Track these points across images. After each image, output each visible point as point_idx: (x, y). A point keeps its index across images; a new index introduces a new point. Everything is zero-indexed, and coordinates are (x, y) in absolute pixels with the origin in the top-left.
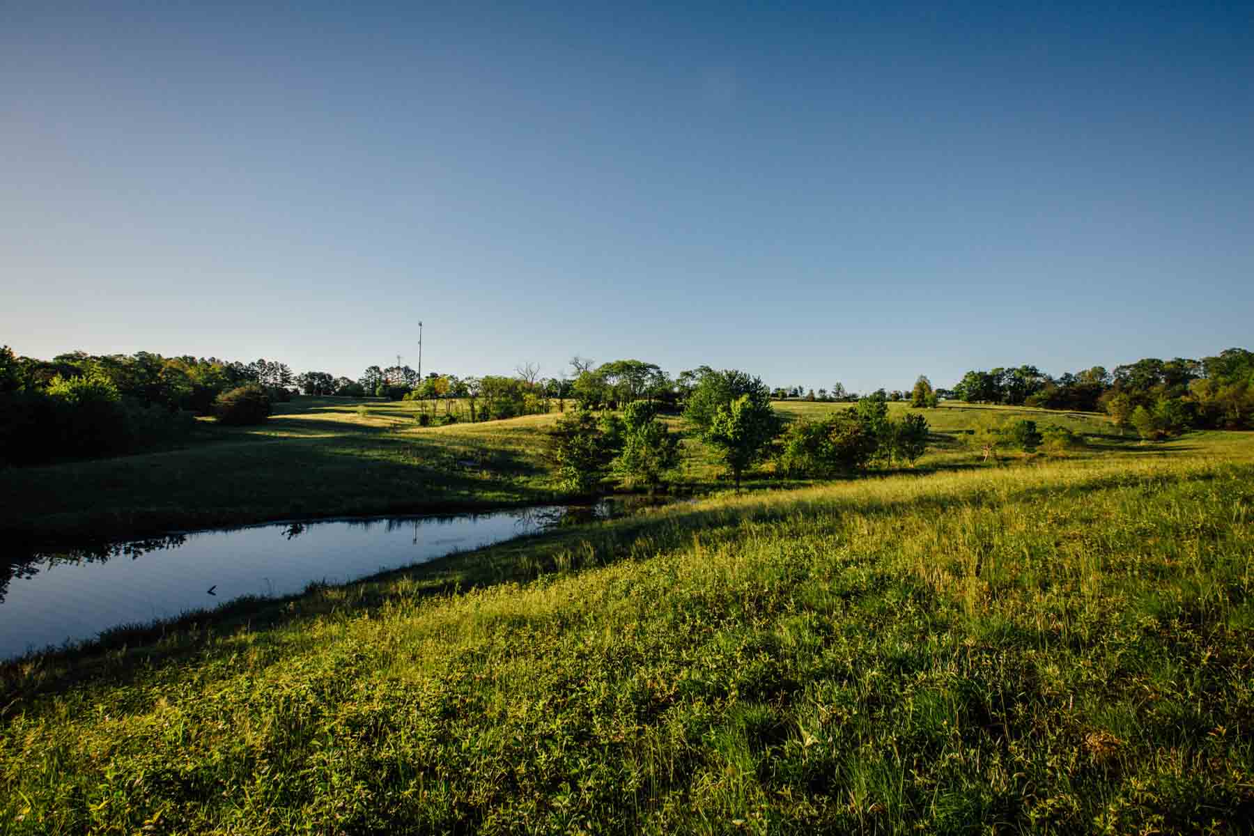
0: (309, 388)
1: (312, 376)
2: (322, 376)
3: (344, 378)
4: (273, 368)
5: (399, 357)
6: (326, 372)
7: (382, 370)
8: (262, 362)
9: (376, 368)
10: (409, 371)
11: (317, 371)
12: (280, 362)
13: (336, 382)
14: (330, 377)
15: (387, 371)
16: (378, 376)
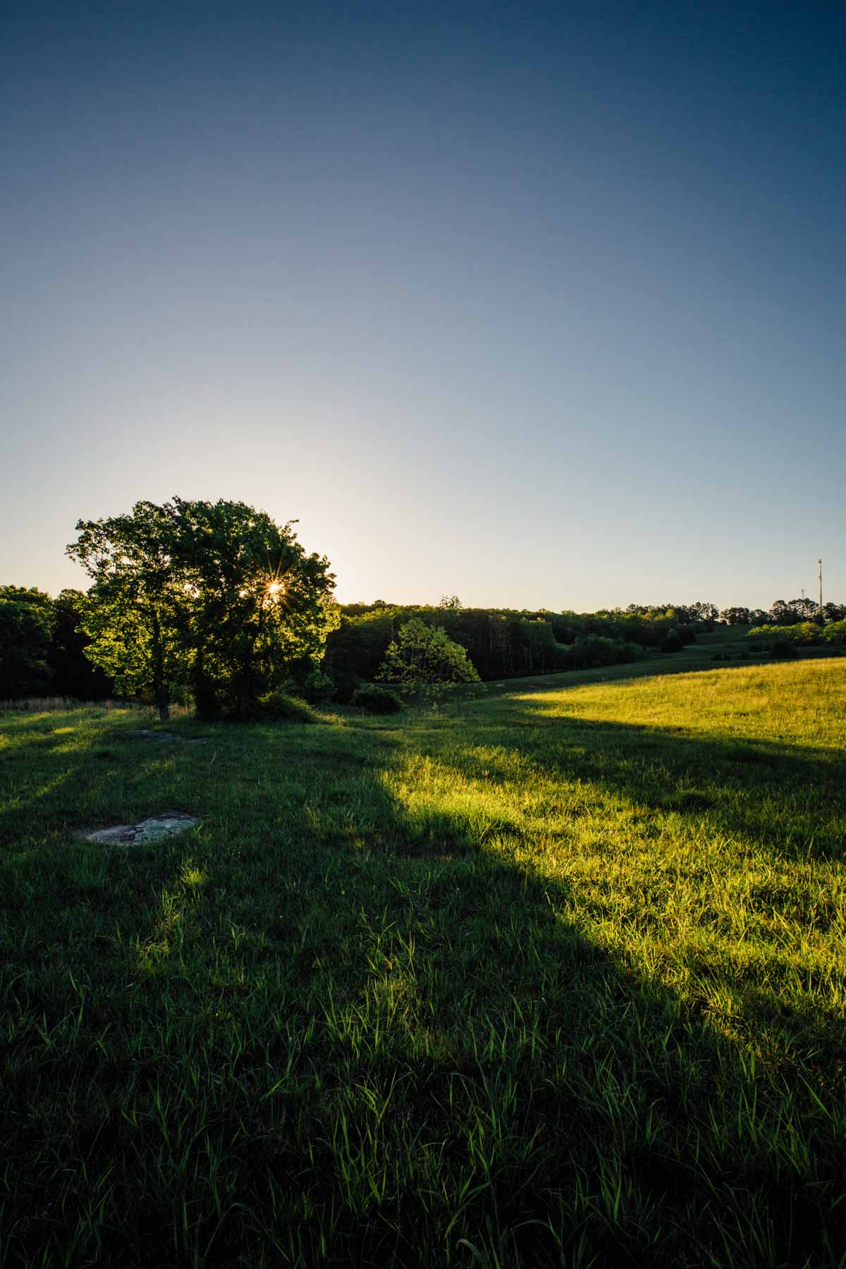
0: (733, 619)
1: (734, 610)
2: (741, 610)
3: (758, 610)
4: (706, 607)
5: (803, 591)
6: (744, 607)
7: (786, 603)
8: (698, 604)
9: (781, 602)
10: (810, 602)
11: (738, 607)
12: (710, 603)
13: (753, 614)
14: (747, 610)
15: (791, 603)
16: (783, 607)
